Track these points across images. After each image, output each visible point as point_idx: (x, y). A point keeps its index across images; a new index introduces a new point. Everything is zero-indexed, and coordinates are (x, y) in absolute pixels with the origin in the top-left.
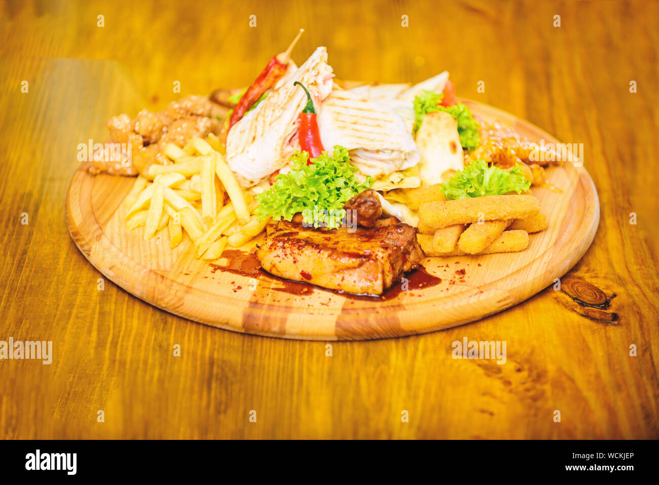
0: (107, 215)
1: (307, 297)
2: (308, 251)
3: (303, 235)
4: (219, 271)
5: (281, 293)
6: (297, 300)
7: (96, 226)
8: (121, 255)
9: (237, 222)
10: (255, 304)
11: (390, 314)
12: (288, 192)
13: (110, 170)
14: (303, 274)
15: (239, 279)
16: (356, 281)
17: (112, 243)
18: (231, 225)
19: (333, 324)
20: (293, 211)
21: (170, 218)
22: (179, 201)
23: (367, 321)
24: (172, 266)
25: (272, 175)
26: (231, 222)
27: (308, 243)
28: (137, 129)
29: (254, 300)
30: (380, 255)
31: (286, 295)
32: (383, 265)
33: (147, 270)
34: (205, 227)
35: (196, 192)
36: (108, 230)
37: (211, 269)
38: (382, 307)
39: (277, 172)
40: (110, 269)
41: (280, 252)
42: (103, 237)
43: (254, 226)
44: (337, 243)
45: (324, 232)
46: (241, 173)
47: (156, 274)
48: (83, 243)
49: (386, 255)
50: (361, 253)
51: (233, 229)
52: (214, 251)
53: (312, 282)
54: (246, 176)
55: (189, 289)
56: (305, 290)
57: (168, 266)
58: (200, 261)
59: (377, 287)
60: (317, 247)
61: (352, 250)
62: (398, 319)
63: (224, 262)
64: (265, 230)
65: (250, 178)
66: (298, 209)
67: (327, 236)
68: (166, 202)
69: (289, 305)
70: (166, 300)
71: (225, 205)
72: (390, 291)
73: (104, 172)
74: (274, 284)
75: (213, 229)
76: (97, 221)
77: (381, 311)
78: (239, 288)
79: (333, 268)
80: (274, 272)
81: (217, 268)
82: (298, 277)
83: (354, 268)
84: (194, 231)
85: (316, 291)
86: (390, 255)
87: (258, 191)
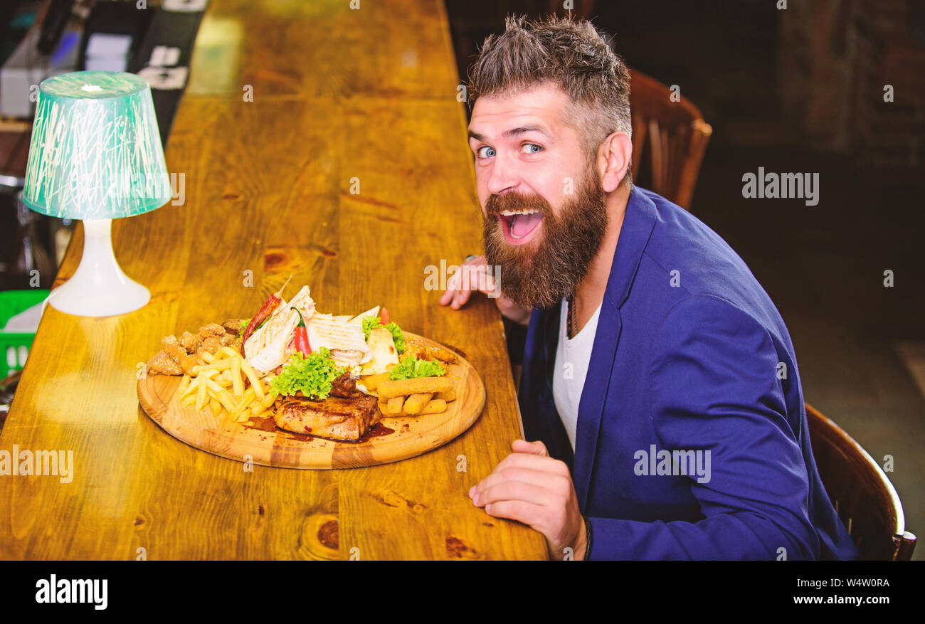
0: (168, 398)
1: (310, 443)
2: (309, 413)
3: (304, 403)
4: (249, 429)
5: (293, 441)
6: (304, 444)
7: (162, 405)
8: (183, 421)
9: (256, 399)
10: (277, 447)
11: (366, 451)
12: (292, 377)
13: (164, 372)
14: (306, 428)
15: (264, 434)
16: (341, 431)
17: (175, 414)
18: (253, 401)
19: (331, 457)
20: (295, 389)
21: (211, 397)
22: (217, 387)
23: (352, 455)
24: (218, 427)
25: (276, 369)
26: (252, 399)
27: (309, 408)
28: (183, 343)
29: (276, 445)
30: (357, 414)
31: (296, 442)
32: (359, 420)
33: (202, 429)
34: (236, 402)
35: (227, 381)
36: (170, 406)
37: (244, 428)
38: (360, 447)
39: (281, 366)
40: (178, 429)
41: (290, 415)
42: (168, 411)
43: (269, 401)
44: (327, 407)
45: (318, 402)
46: (257, 367)
47: (208, 431)
48: (156, 415)
49: (360, 414)
50: (344, 413)
51: (253, 404)
52: (244, 417)
53: (312, 433)
54: (260, 369)
55: (232, 440)
56: (308, 438)
57: (215, 427)
58: (236, 423)
59: (355, 434)
60: (315, 410)
61: (338, 411)
62: (371, 454)
63: (251, 424)
64: (274, 405)
65: (263, 371)
66: (299, 388)
67: (320, 403)
68: (208, 388)
69: (299, 447)
70: (218, 447)
71: (246, 389)
72: (364, 438)
73: (160, 373)
74: (287, 435)
75: (242, 403)
76: (162, 402)
77: (359, 449)
78: (265, 438)
79: (326, 424)
80: (286, 428)
81: (247, 427)
82: (302, 430)
83: (341, 423)
84: (228, 406)
85: (315, 439)
86: (362, 414)
87: (267, 379)
